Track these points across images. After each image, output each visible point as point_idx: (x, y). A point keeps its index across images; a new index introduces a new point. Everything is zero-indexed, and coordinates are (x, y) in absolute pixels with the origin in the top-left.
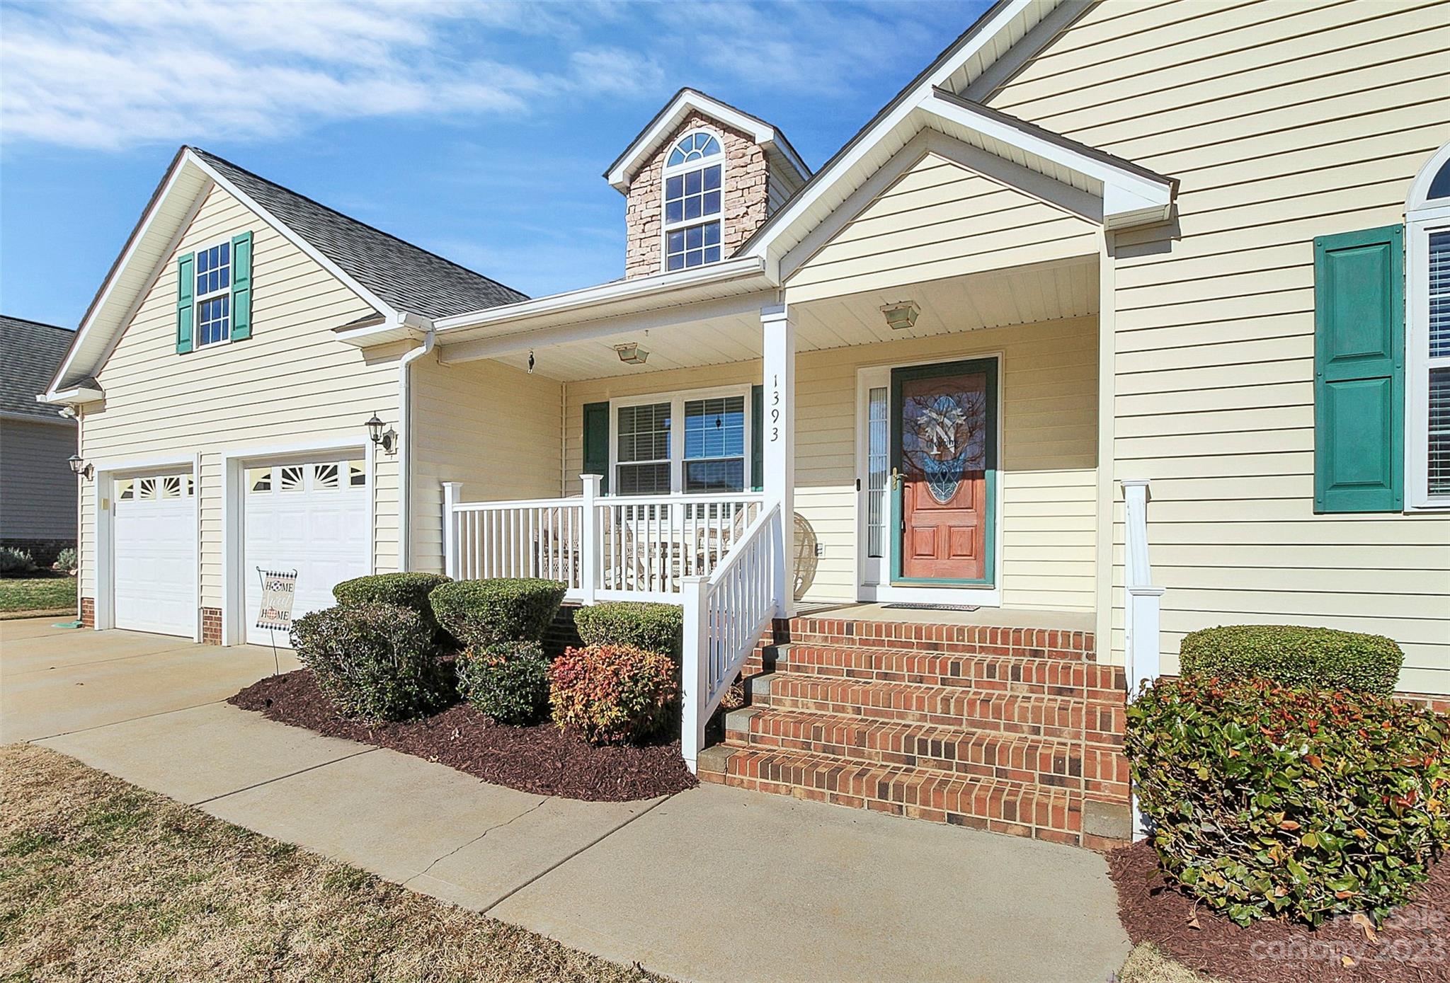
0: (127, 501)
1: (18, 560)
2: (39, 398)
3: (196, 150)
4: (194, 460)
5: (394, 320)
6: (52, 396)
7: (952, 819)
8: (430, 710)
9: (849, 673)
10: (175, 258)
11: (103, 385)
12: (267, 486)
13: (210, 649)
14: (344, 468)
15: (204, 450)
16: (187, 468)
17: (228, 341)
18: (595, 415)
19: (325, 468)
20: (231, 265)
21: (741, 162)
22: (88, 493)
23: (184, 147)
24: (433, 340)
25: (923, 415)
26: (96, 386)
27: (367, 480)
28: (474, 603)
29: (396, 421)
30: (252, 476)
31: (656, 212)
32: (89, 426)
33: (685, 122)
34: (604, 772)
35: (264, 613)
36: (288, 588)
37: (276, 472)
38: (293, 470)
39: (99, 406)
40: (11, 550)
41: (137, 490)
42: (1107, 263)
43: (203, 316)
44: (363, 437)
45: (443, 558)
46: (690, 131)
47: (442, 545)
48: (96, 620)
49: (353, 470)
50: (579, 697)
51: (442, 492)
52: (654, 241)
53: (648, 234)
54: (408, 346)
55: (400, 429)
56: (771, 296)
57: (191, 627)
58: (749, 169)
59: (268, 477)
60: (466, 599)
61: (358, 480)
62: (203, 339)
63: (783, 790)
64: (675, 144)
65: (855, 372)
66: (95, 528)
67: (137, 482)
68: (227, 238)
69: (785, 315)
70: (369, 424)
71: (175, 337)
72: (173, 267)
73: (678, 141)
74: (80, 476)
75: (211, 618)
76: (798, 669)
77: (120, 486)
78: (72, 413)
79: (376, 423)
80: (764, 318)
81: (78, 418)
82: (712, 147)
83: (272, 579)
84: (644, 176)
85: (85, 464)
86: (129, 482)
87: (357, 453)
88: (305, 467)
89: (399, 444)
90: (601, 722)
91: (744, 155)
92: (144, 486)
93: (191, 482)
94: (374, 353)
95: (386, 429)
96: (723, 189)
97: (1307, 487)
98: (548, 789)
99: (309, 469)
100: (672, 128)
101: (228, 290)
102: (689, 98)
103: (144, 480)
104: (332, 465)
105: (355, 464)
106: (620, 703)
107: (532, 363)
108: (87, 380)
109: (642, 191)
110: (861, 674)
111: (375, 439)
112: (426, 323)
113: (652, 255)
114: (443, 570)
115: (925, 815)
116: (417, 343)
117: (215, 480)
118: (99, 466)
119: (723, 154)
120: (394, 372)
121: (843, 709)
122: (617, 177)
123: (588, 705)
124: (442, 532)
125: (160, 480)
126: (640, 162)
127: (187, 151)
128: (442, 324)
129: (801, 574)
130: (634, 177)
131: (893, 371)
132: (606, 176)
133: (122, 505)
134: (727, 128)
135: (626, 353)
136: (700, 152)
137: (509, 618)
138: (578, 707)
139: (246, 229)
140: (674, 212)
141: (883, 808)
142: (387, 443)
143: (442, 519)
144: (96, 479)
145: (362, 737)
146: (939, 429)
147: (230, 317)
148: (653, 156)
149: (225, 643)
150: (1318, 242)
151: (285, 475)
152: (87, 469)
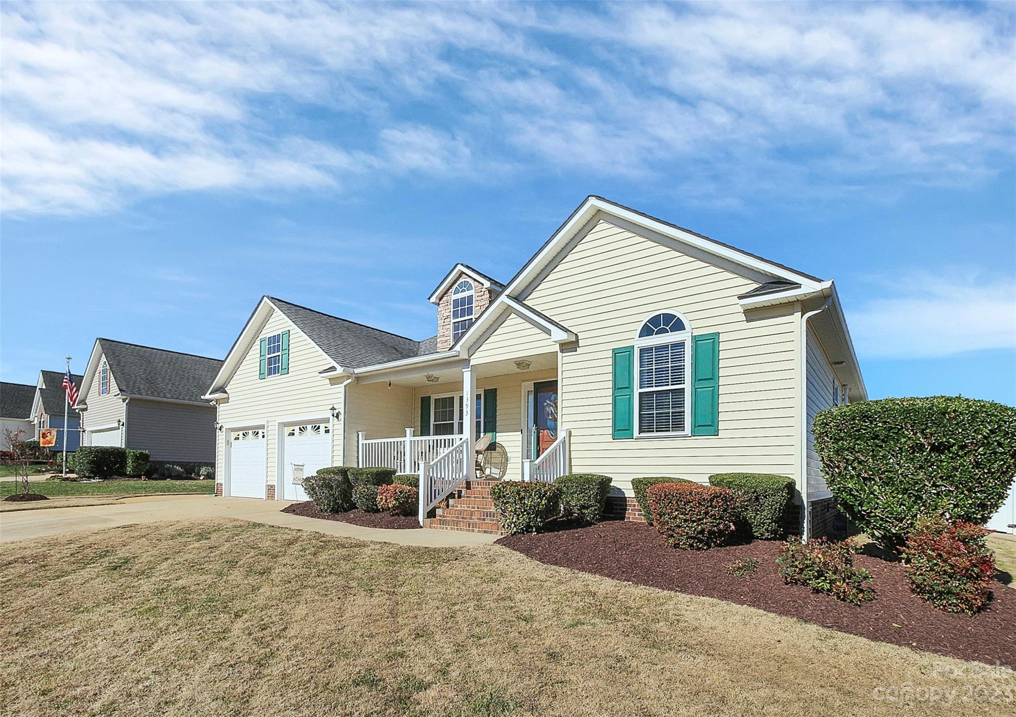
0: (237, 441)
1: (179, 471)
2: (202, 397)
3: (268, 297)
4: (265, 423)
5: (340, 370)
6: (207, 396)
7: (485, 532)
8: (346, 511)
9: (483, 498)
10: (259, 339)
11: (228, 391)
12: (293, 434)
13: (270, 501)
14: (322, 426)
15: (270, 419)
16: (263, 427)
17: (279, 374)
18: (425, 401)
19: (315, 426)
20: (281, 343)
21: (480, 294)
22: (221, 437)
23: (264, 296)
24: (354, 376)
25: (546, 402)
26: (226, 392)
27: (330, 431)
28: (362, 474)
29: (340, 408)
30: (288, 430)
31: (449, 314)
32: (222, 409)
33: (460, 276)
34: (391, 522)
35: (294, 479)
36: (302, 470)
37: (297, 428)
38: (303, 427)
39: (226, 400)
40: (175, 467)
41: (241, 436)
42: (560, 354)
43: (270, 364)
44: (328, 414)
45: (358, 462)
46: (461, 280)
47: (358, 457)
48: (223, 493)
49: (326, 427)
50: (384, 498)
51: (358, 436)
52: (448, 327)
53: (446, 324)
54: (346, 378)
55: (342, 411)
56: (466, 362)
57: (263, 495)
58: (483, 297)
59: (294, 430)
60: (358, 473)
61: (327, 431)
62: (269, 374)
63: (445, 528)
64: (456, 285)
65: (521, 383)
66: (223, 453)
67: (241, 433)
68: (279, 332)
69: (470, 369)
70: (331, 409)
71: (259, 372)
72: (258, 342)
73: (457, 284)
74: (217, 430)
75: (271, 489)
76: (468, 497)
77: (234, 435)
78: (215, 403)
79: (333, 409)
80: (463, 370)
81: (217, 406)
82: (470, 288)
83: (297, 467)
84: (444, 299)
85: (220, 425)
86: (238, 433)
87: (327, 420)
88: (308, 426)
89: (341, 417)
90: (390, 506)
91: (481, 291)
92: (244, 435)
93: (263, 433)
94: (334, 381)
95: (337, 411)
96: (474, 305)
97: (610, 431)
98: (375, 526)
99: (309, 427)
100: (455, 278)
101: (279, 353)
102: (460, 267)
103: (244, 432)
104: (318, 425)
105: (326, 425)
106: (396, 500)
107: (390, 385)
108: (222, 389)
109: (444, 305)
110: (486, 498)
111: (333, 415)
112: (351, 370)
113: (447, 333)
114: (358, 466)
115: (479, 531)
116: (349, 377)
117: (273, 432)
118: (225, 426)
119: (473, 291)
120: (340, 388)
121: (474, 508)
122: (433, 299)
123: (386, 500)
124: (358, 452)
125: (251, 432)
126: (442, 293)
127: (265, 298)
128: (357, 371)
129: (502, 470)
130: (441, 299)
131: (534, 383)
132: (429, 299)
133: (234, 443)
134: (475, 280)
135: (429, 378)
136: (465, 289)
137: (373, 480)
138: (384, 501)
139: (287, 329)
140: (455, 315)
141: (469, 530)
142: (337, 417)
143: (358, 447)
144: (224, 432)
145: (324, 518)
146: (551, 408)
147: (280, 364)
148: (448, 290)
149: (276, 499)
150: (613, 350)
151: (300, 429)
152: (221, 427)
